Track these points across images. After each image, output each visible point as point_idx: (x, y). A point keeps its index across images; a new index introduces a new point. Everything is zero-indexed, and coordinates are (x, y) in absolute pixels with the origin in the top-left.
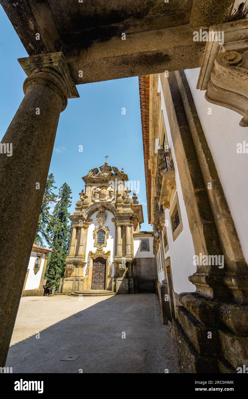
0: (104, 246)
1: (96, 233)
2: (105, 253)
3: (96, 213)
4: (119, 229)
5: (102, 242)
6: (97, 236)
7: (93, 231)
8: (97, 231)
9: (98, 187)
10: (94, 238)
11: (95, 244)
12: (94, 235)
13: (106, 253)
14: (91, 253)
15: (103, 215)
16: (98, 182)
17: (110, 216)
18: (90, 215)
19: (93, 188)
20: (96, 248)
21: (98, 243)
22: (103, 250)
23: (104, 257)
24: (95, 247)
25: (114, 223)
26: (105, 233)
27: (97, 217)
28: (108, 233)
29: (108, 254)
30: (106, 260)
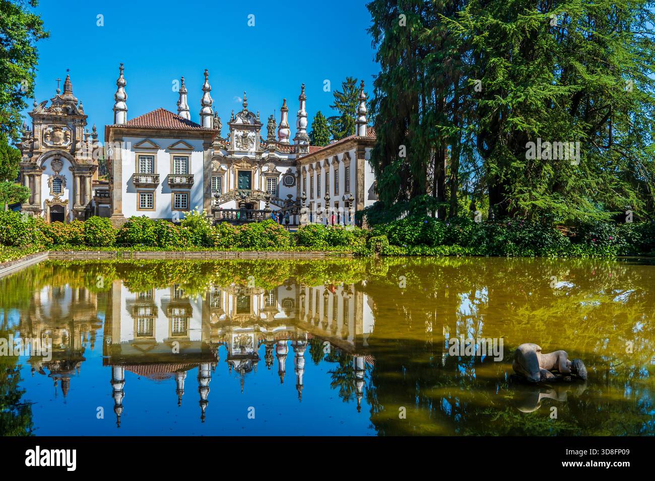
0: (61, 195)
1: (51, 181)
2: (63, 202)
3: (50, 160)
4: (78, 179)
5: (58, 190)
6: (52, 185)
7: (48, 180)
8: (53, 179)
9: (49, 126)
10: (49, 187)
11: (51, 192)
12: (49, 183)
14: (47, 201)
15: (59, 162)
16: (48, 119)
17: (67, 164)
19: (43, 126)
20: (52, 197)
21: (54, 191)
22: (60, 199)
23: (62, 205)
24: (50, 195)
25: (71, 172)
26: (61, 182)
27: (52, 165)
28: (65, 182)
29: (66, 203)
30: (64, 208)
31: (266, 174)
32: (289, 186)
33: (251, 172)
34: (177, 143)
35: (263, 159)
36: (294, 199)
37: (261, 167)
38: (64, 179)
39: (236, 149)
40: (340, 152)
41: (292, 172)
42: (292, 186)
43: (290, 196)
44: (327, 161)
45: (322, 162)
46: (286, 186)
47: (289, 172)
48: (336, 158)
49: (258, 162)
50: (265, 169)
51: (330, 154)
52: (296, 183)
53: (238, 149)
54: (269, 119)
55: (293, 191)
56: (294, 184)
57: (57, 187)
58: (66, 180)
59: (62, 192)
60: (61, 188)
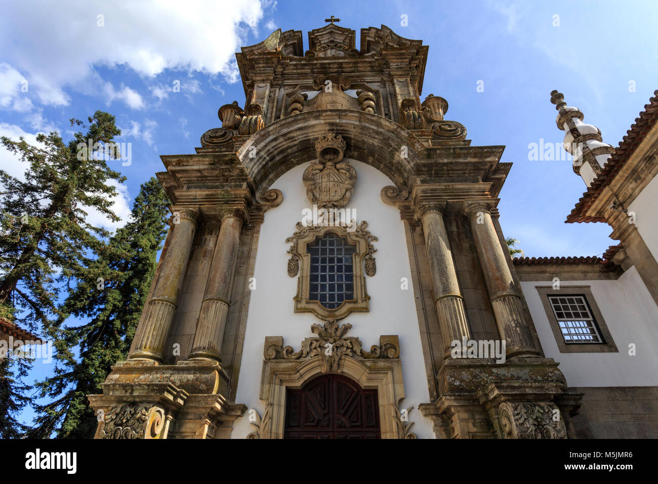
0: (354, 312)
1: (302, 249)
2: (367, 348)
3: (302, 167)
5: (336, 292)
6: (305, 262)
7: (288, 240)
8: (310, 238)
10: (292, 269)
11: (297, 299)
13: (374, 349)
14: (278, 350)
15: (338, 170)
17: (374, 179)
18: (271, 176)
20: (307, 322)
21: (313, 297)
22: (350, 334)
23: (362, 374)
24: (298, 310)
26: (353, 250)
27: (305, 179)
28: (371, 250)
29: (384, 356)
30: (373, 394)
57: (332, 278)
58: (372, 243)
59: (357, 293)
60: (350, 278)
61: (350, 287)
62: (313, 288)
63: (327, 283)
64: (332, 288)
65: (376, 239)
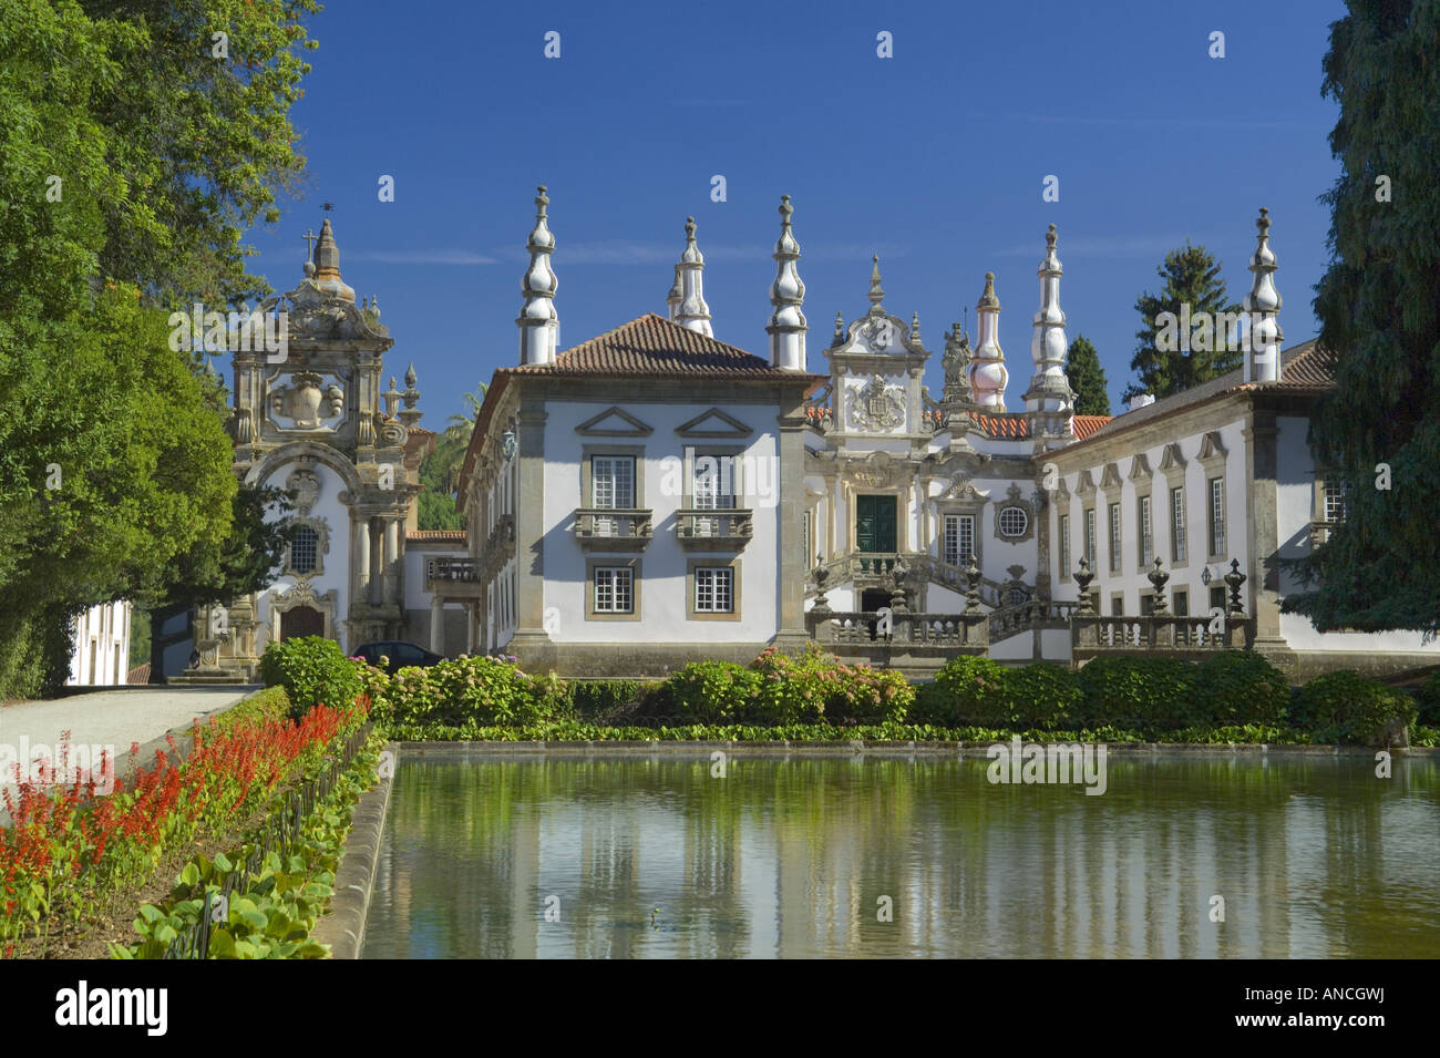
0: (315, 576)
2: (322, 594)
3: (286, 471)
4: (365, 528)
5: (306, 563)
9: (283, 373)
11: (285, 568)
13: (325, 595)
15: (310, 480)
18: (264, 478)
19: (265, 374)
22: (313, 588)
23: (318, 606)
24: (286, 574)
25: (346, 509)
26: (316, 537)
27: (289, 486)
28: (327, 538)
29: (329, 600)
30: (322, 614)
31: (939, 502)
32: (1014, 541)
33: (894, 498)
34: (703, 418)
35: (931, 458)
36: (1028, 579)
37: (925, 484)
38: (325, 527)
39: (849, 430)
40: (1187, 432)
41: (1023, 496)
42: (1022, 539)
43: (1016, 571)
44: (1142, 460)
45: (1125, 465)
46: (1006, 539)
47: (1015, 493)
48: (1175, 453)
49: (917, 469)
50: (935, 488)
51: (1153, 440)
52: (1036, 528)
53: (854, 431)
54: (947, 336)
55: (1024, 554)
56: (1029, 535)
57: (304, 554)
58: (329, 533)
59: (318, 566)
60: (314, 555)
61: (314, 560)
62: (294, 560)
63: (301, 557)
64: (304, 561)
65: (331, 530)
